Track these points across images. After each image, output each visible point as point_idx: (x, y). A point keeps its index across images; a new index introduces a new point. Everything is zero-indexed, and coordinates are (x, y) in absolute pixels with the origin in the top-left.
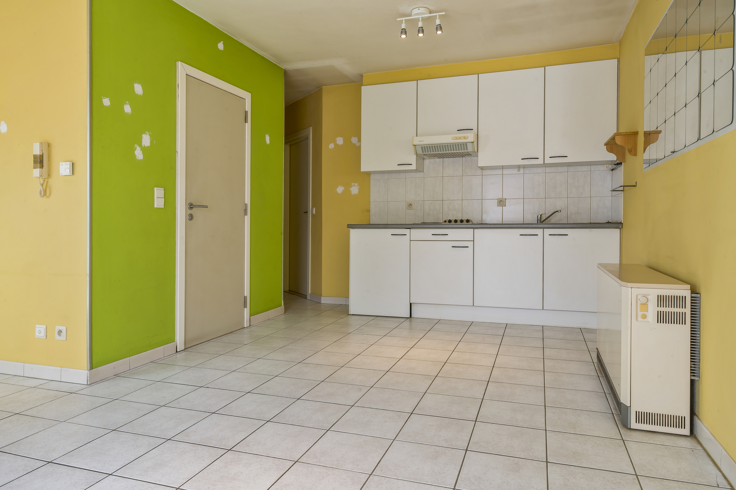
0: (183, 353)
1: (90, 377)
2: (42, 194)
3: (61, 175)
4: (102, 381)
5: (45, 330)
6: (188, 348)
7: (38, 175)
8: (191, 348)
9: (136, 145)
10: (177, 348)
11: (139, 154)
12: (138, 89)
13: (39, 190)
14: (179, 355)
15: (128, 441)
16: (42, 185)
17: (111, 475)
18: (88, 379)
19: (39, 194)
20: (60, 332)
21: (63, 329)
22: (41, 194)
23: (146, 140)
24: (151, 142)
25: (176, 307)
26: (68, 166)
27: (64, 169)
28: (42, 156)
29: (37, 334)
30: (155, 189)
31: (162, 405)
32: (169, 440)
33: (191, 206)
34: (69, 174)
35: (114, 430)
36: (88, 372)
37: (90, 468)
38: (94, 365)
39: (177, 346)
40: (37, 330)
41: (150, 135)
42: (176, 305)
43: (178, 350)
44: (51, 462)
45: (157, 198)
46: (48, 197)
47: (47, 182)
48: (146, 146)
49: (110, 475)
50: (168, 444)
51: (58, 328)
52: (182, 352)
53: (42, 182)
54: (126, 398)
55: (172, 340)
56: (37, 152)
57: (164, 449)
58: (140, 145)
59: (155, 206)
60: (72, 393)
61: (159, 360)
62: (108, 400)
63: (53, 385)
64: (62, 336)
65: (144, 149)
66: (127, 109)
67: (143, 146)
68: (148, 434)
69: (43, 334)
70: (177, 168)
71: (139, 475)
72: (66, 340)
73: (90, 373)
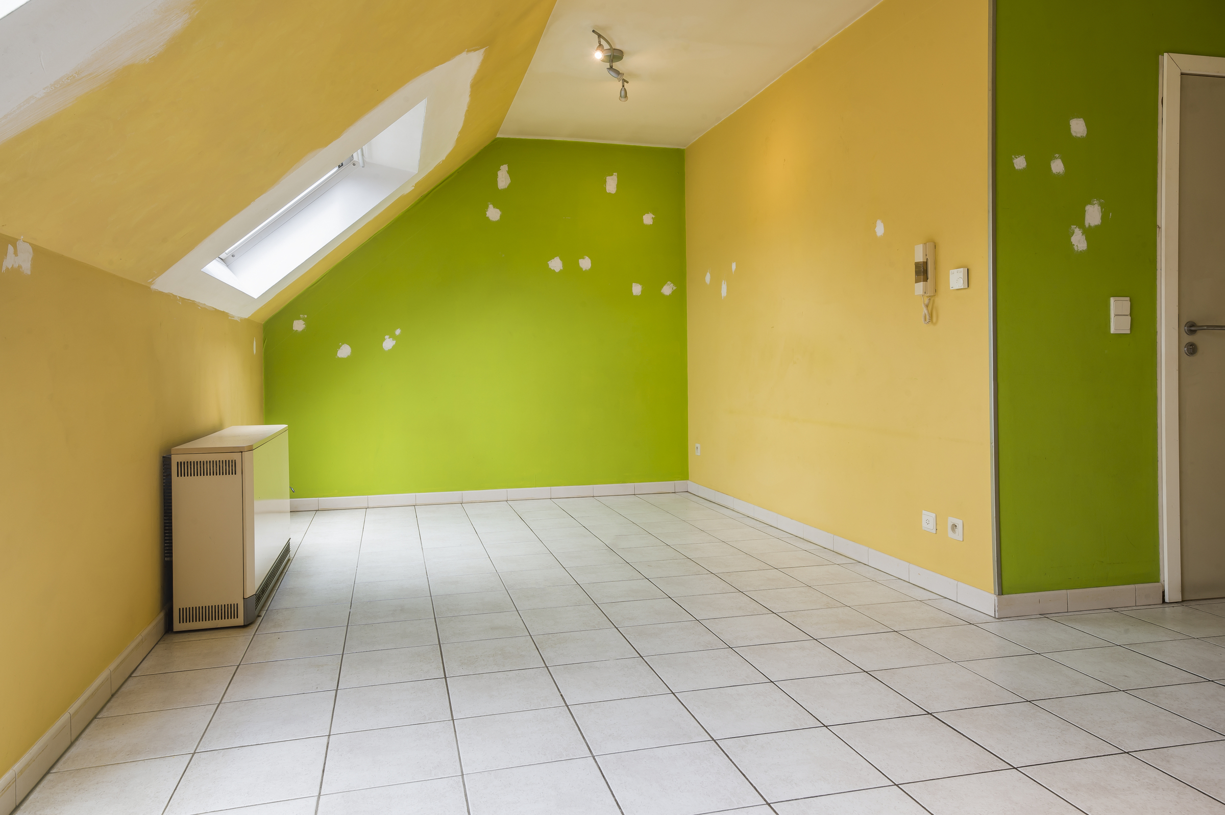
0: (1179, 608)
1: (1000, 606)
2: (927, 320)
3: (951, 289)
4: (1019, 618)
5: (935, 520)
6: (1191, 600)
7: (921, 292)
8: (1198, 602)
9: (1073, 227)
10: (1164, 596)
11: (1079, 241)
12: (1078, 127)
13: (923, 313)
14: (1168, 609)
15: (1050, 727)
16: (927, 306)
17: (1016, 768)
18: (997, 609)
19: (923, 319)
20: (954, 526)
21: (959, 523)
22: (925, 320)
23: (1093, 215)
24: (1102, 218)
25: (1160, 518)
26: (961, 275)
27: (956, 279)
28: (925, 264)
29: (924, 524)
30: (1112, 300)
31: (1121, 688)
32: (1125, 753)
33: (1193, 328)
34: (962, 287)
35: (1030, 701)
36: (996, 598)
37: (985, 746)
38: (1005, 590)
39: (1164, 592)
40: (924, 518)
41: (1101, 205)
42: (1160, 514)
43: (1167, 600)
44: (931, 714)
45: (1116, 315)
46: (935, 324)
47: (934, 301)
48: (1092, 225)
49: (1014, 768)
50: (1123, 760)
51: (952, 520)
52: (1176, 605)
53: (926, 301)
54: (1056, 656)
55: (1153, 576)
56: (920, 258)
57: (1114, 765)
58: (1081, 225)
59: (1112, 331)
60: (971, 624)
61: (1126, 609)
62: (1025, 651)
63: (946, 605)
64: (957, 534)
65: (1089, 233)
66: (1057, 166)
67: (1087, 225)
68: (1087, 729)
69: (931, 527)
70: (1158, 257)
71: (1063, 789)
72: (963, 541)
73: (998, 599)
